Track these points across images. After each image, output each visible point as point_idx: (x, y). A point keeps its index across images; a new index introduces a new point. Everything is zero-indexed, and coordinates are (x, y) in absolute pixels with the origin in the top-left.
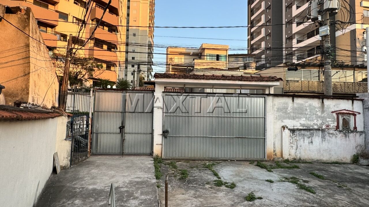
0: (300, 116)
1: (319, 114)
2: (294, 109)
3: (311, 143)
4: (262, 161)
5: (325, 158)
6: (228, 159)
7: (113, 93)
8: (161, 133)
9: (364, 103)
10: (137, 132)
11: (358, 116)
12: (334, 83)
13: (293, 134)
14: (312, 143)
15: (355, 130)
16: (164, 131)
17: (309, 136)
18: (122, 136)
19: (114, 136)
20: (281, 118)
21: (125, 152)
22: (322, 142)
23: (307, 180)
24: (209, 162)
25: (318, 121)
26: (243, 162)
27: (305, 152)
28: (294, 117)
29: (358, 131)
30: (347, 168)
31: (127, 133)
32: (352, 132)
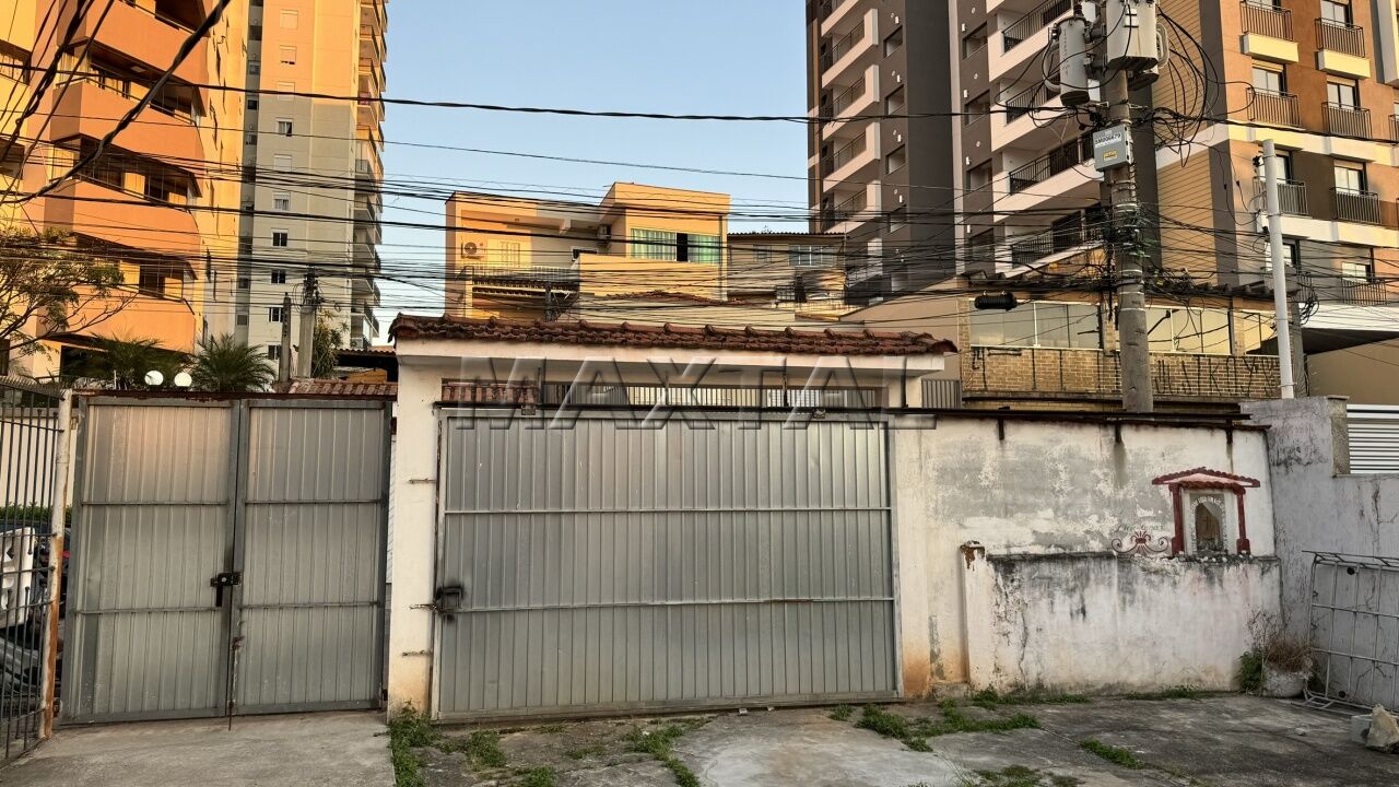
0: (1031, 499)
1: (1107, 489)
2: (1006, 470)
3: (1081, 615)
4: (883, 703)
5: (1138, 674)
6: (739, 702)
7: (180, 411)
8: (426, 596)
9: (1270, 442)
10: (302, 598)
11: (1251, 495)
12: (1159, 358)
13: (1005, 578)
14: (1084, 611)
15: (1244, 552)
16: (440, 589)
17: (1071, 584)
18: (227, 623)
19: (186, 622)
20: (957, 511)
21: (241, 701)
22: (1123, 609)
23: (1070, 773)
24: (652, 723)
25: (1101, 518)
26: (803, 711)
27: (1058, 657)
28: (1006, 505)
29: (1255, 558)
30: (1220, 712)
31: (251, 608)
32: (1233, 560)
